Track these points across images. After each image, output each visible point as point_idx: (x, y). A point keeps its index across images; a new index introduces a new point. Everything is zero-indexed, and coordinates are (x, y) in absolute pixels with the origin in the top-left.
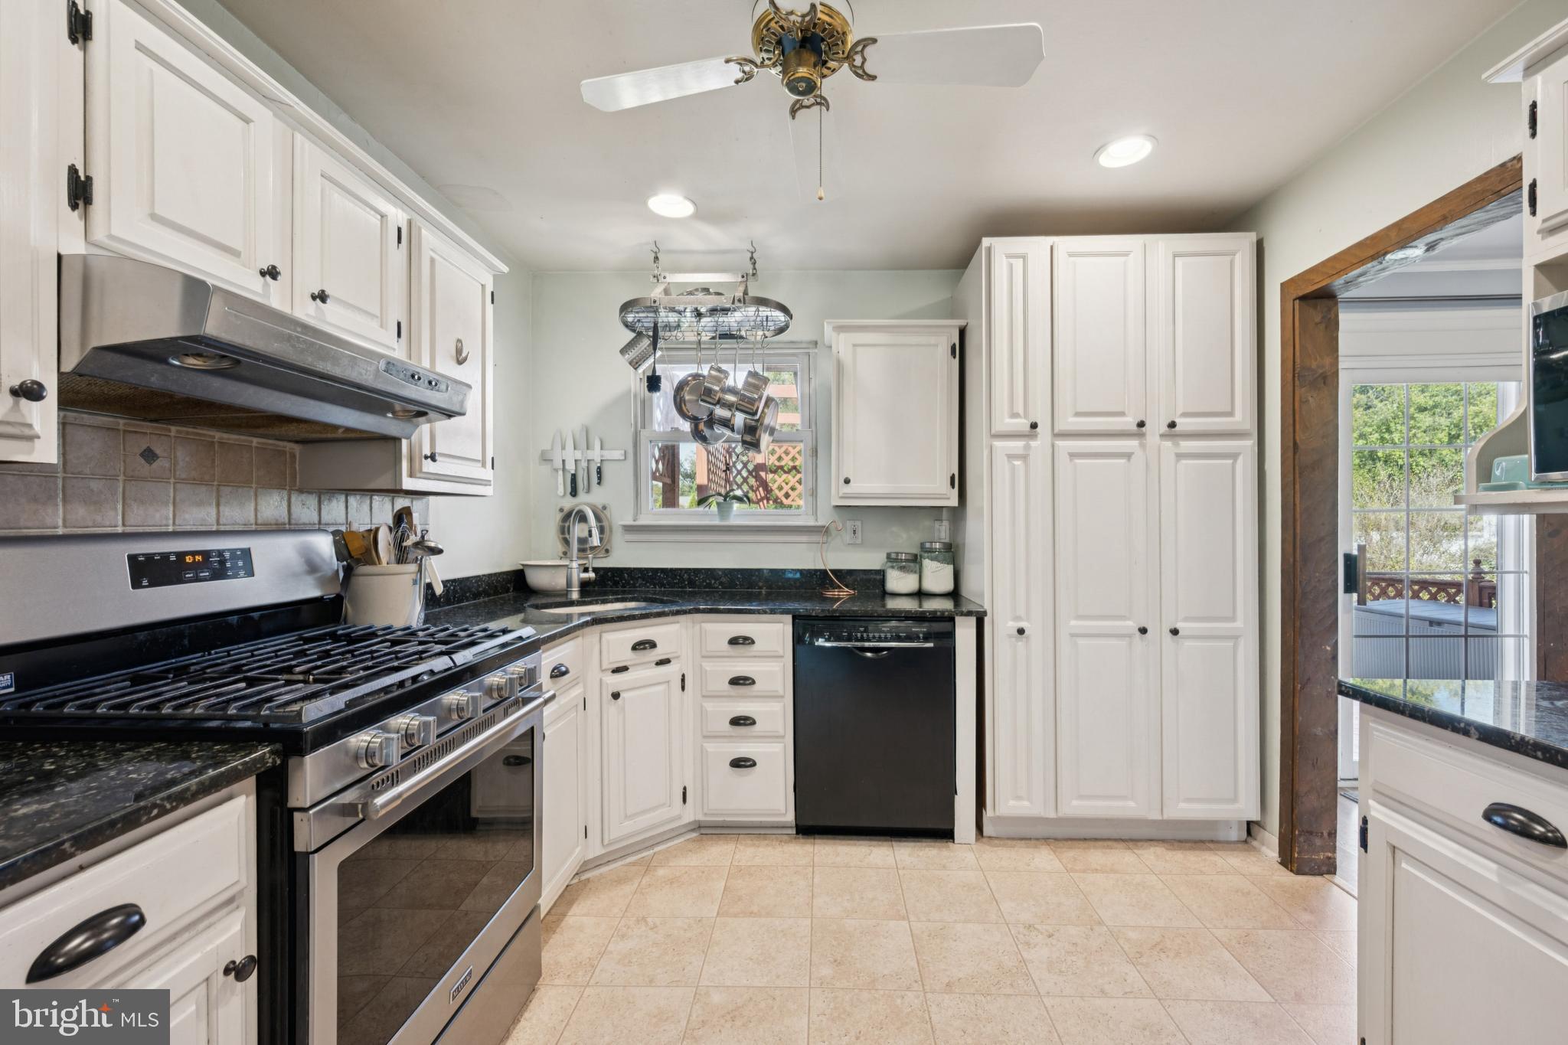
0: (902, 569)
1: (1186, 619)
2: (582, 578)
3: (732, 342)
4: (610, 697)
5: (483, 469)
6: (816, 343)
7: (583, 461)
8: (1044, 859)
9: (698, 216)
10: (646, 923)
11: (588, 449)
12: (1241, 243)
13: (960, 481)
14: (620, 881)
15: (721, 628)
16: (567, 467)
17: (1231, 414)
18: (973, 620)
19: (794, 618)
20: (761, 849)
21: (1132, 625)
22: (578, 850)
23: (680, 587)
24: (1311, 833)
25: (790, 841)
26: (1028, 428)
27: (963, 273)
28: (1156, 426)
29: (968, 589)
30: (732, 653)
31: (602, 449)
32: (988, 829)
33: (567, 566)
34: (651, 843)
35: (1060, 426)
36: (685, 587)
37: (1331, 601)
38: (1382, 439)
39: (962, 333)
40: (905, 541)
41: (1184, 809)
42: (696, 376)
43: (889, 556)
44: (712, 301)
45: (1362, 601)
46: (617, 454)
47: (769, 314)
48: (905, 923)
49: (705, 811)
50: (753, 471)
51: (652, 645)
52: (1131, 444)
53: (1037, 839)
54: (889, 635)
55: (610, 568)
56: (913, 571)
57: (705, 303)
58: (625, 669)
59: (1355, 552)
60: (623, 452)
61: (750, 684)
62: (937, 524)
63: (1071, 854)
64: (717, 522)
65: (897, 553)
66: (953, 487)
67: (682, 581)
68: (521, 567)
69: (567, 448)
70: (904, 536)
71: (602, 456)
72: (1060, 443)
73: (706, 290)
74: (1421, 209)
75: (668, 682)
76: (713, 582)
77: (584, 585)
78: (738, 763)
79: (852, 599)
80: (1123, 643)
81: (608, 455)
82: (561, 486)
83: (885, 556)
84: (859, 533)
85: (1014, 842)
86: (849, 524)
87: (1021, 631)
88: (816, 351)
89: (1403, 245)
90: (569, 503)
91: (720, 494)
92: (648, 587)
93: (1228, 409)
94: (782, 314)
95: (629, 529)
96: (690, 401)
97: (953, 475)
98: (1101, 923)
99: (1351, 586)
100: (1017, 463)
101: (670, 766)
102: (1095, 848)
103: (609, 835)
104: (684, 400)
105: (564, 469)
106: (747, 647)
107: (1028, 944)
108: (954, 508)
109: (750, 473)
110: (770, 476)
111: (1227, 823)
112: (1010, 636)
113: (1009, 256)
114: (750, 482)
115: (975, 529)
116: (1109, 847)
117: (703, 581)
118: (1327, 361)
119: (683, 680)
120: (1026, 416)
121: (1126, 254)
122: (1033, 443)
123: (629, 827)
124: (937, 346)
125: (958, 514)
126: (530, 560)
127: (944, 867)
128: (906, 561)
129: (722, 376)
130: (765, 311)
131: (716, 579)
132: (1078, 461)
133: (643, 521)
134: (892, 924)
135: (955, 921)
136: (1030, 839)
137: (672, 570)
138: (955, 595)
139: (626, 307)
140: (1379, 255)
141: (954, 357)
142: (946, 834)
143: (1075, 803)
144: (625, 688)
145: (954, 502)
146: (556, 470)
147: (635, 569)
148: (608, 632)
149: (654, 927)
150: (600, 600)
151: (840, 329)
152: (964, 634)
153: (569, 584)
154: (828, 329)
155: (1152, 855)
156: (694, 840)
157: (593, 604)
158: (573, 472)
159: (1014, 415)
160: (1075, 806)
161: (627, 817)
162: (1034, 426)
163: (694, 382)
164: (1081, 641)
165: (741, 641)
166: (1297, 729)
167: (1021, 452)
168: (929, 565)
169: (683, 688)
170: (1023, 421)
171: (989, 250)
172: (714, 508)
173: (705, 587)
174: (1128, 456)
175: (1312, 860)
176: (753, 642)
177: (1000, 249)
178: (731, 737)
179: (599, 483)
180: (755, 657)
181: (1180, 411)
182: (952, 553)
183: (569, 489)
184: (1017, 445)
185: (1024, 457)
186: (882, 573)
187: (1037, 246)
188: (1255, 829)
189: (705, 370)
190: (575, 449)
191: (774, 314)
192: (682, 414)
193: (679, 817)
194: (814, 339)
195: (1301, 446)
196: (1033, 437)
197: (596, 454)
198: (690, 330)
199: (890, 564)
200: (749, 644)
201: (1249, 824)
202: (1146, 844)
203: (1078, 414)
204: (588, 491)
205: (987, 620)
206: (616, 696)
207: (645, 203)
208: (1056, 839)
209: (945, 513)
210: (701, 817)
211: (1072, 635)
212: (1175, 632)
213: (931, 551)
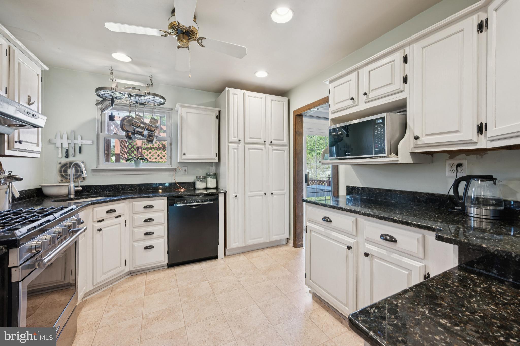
0: (201, 181)
1: (275, 190)
2: (76, 190)
3: (142, 106)
4: (97, 230)
5: (37, 147)
6: (172, 109)
7: (72, 144)
8: (242, 258)
9: (132, 62)
10: (117, 305)
11: (74, 139)
12: (285, 99)
13: (219, 155)
14: (101, 297)
15: (140, 203)
16: (63, 146)
17: (283, 140)
18: (223, 194)
19: (168, 198)
20: (156, 274)
21: (263, 193)
22: (84, 288)
23: (118, 191)
24: (299, 238)
25: (166, 270)
26: (238, 141)
27: (220, 95)
28: (268, 142)
29: (221, 186)
30: (145, 211)
31: (81, 140)
32: (227, 254)
33: (68, 185)
34: (112, 282)
35: (246, 141)
36: (120, 191)
37: (302, 184)
38: (314, 146)
39: (219, 112)
40: (201, 172)
41: (274, 238)
42: (129, 117)
43: (197, 177)
44: (136, 92)
45: (308, 185)
46: (90, 142)
47: (158, 99)
48: (207, 282)
49: (134, 266)
50: (136, 149)
51: (114, 211)
52: (262, 147)
53: (240, 253)
54: (199, 201)
55: (85, 186)
56: (204, 182)
57: (133, 92)
58: (103, 220)
59: (307, 173)
60: (92, 141)
61: (152, 221)
62: (211, 167)
63: (248, 255)
64: (134, 167)
65: (199, 177)
66: (217, 157)
67: (119, 189)
68: (40, 187)
69: (63, 138)
70: (201, 171)
71: (82, 142)
72: (246, 145)
73: (134, 88)
74: (316, 101)
75: (120, 223)
76: (132, 189)
77: (76, 192)
78: (146, 248)
79: (185, 191)
80: (261, 197)
81: (84, 142)
82: (60, 153)
83: (195, 177)
84: (186, 170)
85: (234, 255)
86: (183, 168)
87: (236, 196)
88: (172, 112)
89: (314, 107)
90: (64, 161)
91: (136, 158)
92: (103, 192)
93: (283, 139)
94: (163, 100)
95: (94, 170)
96: (126, 125)
97: (217, 153)
98: (256, 268)
99: (306, 181)
100: (235, 150)
101: (121, 253)
102: (254, 252)
103: (96, 281)
104: (124, 125)
105: (62, 147)
106: (151, 209)
107: (240, 277)
108: (216, 163)
109: (135, 150)
110: (143, 151)
111: (283, 239)
112: (233, 198)
113: (233, 94)
114: (135, 153)
115: (223, 169)
116: (258, 251)
117: (128, 189)
118: (301, 130)
119: (126, 222)
120: (238, 138)
121: (261, 98)
122: (240, 145)
123: (104, 277)
124: (212, 115)
125: (218, 164)
126: (43, 184)
127: (216, 266)
128: (202, 179)
129: (141, 118)
130: (156, 98)
131: (133, 188)
132: (250, 150)
133: (100, 167)
134: (203, 283)
135: (221, 277)
136: (238, 254)
137: (114, 185)
138: (217, 188)
139: (98, 89)
140: (310, 109)
141: (217, 119)
142: (216, 257)
143: (250, 241)
144: (103, 227)
145: (217, 161)
146: (58, 147)
147: (97, 185)
148: (96, 207)
149: (121, 305)
150: (84, 197)
151: (182, 107)
152: (221, 198)
153: (69, 192)
154: (178, 106)
155: (268, 251)
156: (129, 278)
157: (81, 199)
158: (67, 148)
159: (235, 137)
160: (250, 242)
161: (103, 274)
162: (240, 141)
163: (128, 119)
164: (251, 198)
165: (148, 207)
166: (296, 215)
167: (236, 147)
168: (209, 180)
169: (125, 225)
170: (237, 139)
171: (228, 91)
172: (133, 162)
173: (129, 191)
174: (262, 149)
175: (299, 244)
176: (153, 207)
177: (232, 92)
178: (144, 240)
179: (80, 153)
180: (153, 212)
181: (273, 139)
182: (216, 176)
183: (65, 155)
184: (236, 145)
185: (237, 149)
186: (194, 183)
187: (240, 92)
188: (288, 240)
189: (133, 115)
190: (68, 139)
191: (160, 99)
192: (123, 129)
193: (124, 271)
194: (171, 108)
195: (297, 149)
196: (239, 143)
197: (79, 142)
198: (126, 100)
199: (197, 180)
200: (152, 207)
201: (287, 239)
202: (266, 249)
203: (250, 138)
204: (74, 156)
205: (227, 194)
206: (100, 230)
207: (111, 55)
208: (245, 252)
209: (213, 164)
210: (132, 269)
211: (249, 197)
212: (272, 194)
213: (209, 175)
